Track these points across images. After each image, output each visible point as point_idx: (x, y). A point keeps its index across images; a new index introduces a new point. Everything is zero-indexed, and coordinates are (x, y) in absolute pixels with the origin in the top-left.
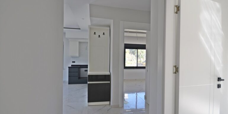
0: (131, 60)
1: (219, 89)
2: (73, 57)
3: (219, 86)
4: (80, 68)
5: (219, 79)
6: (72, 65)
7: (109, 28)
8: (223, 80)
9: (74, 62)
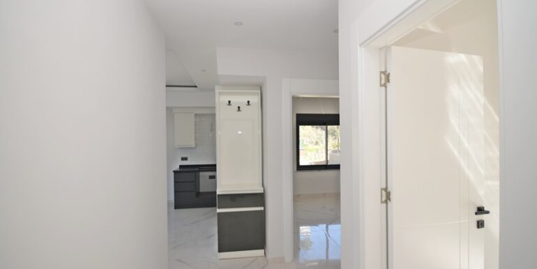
0: (317, 143)
1: (480, 229)
2: (182, 149)
3: (480, 224)
4: (199, 171)
5: (480, 210)
6: (180, 166)
7: (259, 91)
8: (488, 212)
9: (184, 159)
